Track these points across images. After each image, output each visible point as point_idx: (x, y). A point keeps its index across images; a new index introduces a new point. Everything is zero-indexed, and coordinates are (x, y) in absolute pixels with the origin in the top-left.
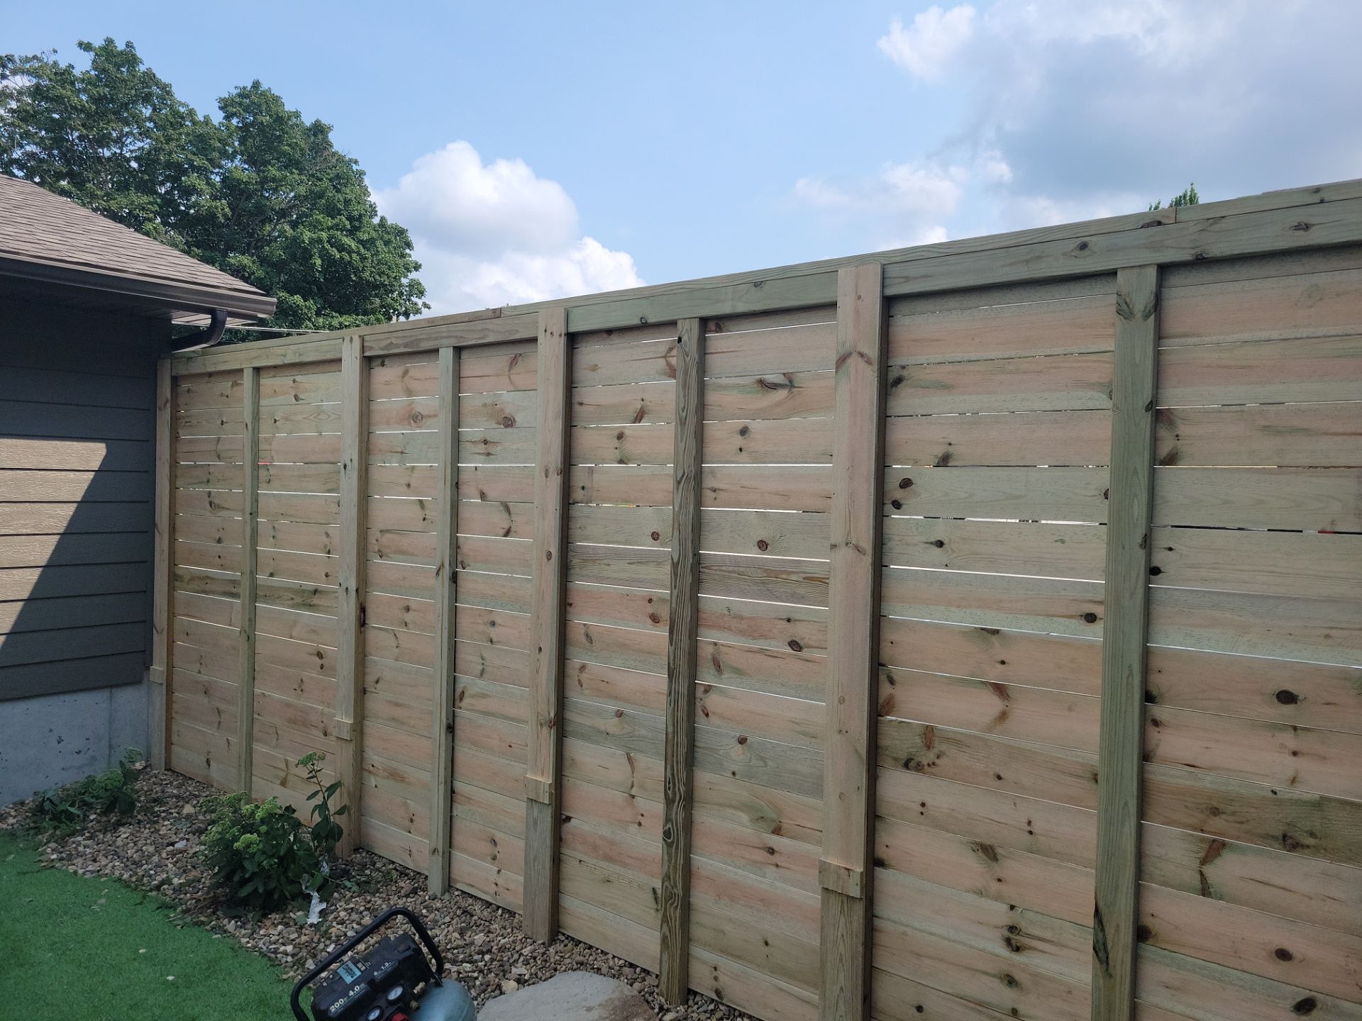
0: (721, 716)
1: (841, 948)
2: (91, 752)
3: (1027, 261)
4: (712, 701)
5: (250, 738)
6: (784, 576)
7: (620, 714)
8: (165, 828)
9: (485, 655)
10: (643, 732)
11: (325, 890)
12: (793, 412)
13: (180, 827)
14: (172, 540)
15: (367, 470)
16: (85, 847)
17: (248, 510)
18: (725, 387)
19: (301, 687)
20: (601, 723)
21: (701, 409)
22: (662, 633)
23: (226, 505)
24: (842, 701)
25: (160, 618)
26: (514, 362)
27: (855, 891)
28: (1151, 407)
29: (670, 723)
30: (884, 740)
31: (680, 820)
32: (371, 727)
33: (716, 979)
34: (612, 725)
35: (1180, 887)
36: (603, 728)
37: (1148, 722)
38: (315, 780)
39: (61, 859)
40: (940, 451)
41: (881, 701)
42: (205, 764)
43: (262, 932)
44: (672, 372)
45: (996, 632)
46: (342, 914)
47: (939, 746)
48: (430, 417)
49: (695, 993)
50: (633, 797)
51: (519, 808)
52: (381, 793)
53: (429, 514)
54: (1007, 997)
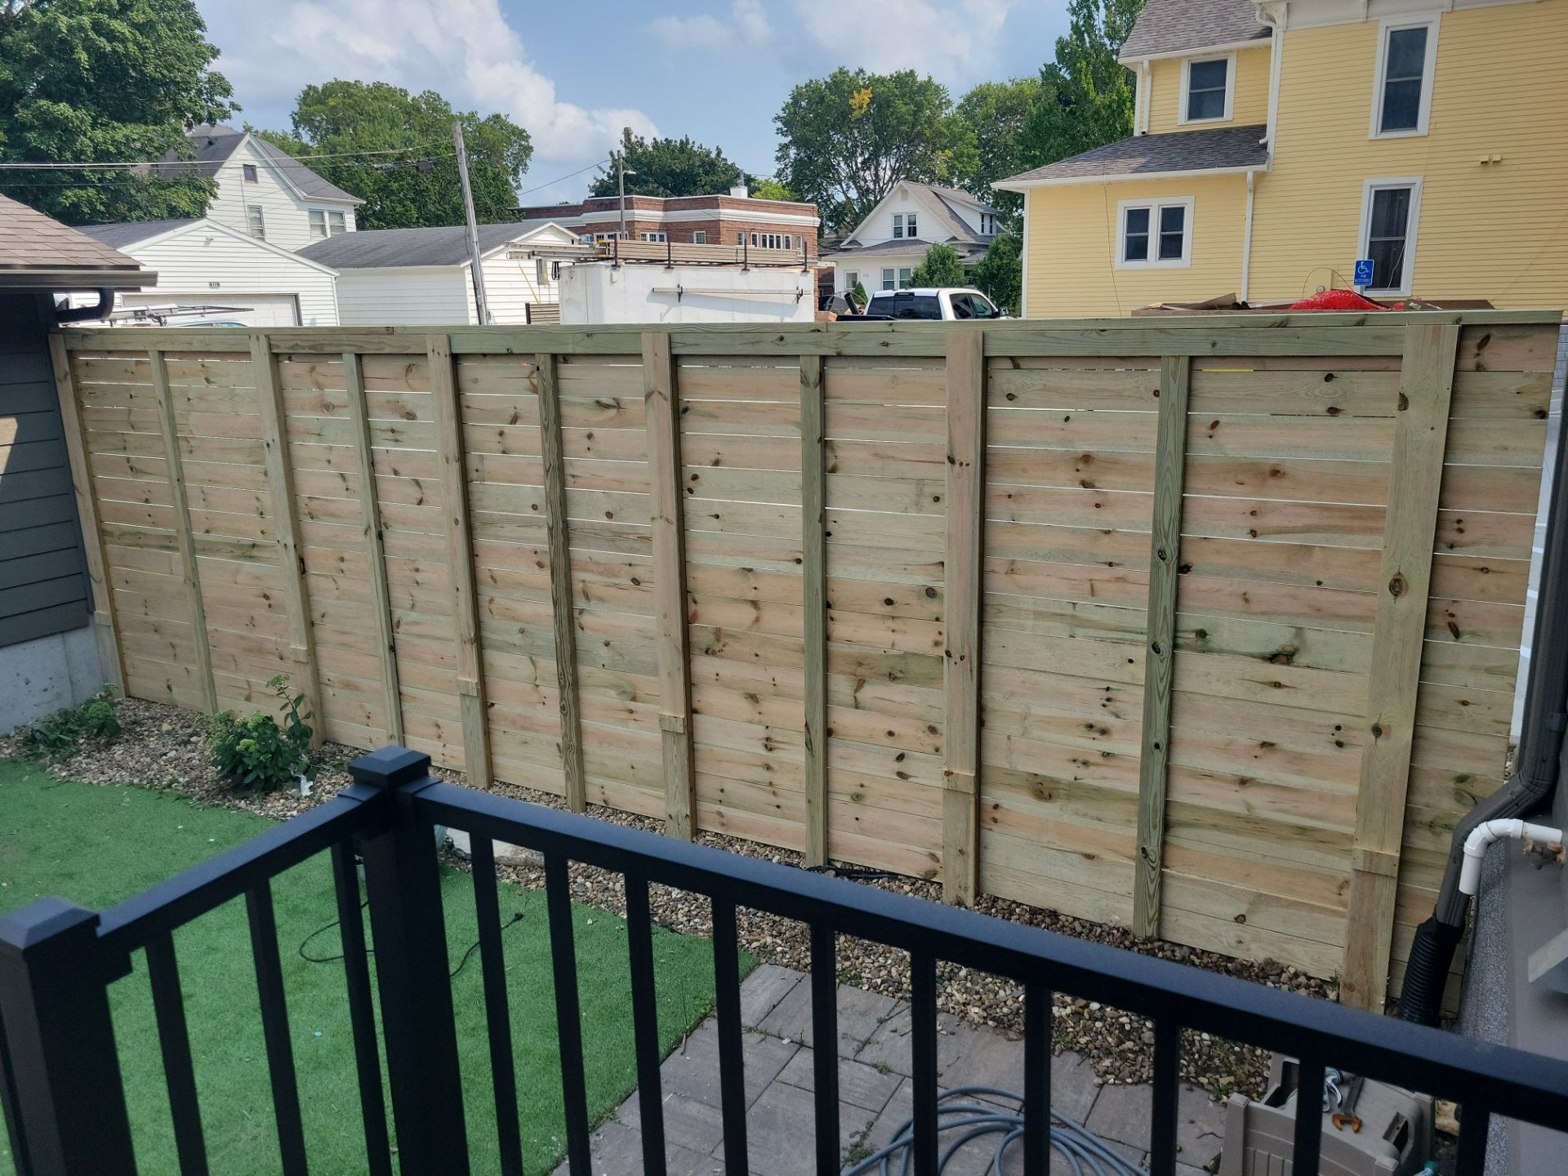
0: (591, 629)
1: (676, 764)
2: (55, 690)
3: (753, 343)
4: (586, 619)
5: (209, 664)
6: (625, 536)
7: (522, 631)
8: (152, 743)
9: (413, 593)
10: (540, 643)
11: (309, 772)
12: (621, 425)
13: (164, 741)
14: (95, 501)
15: (288, 448)
16: (87, 764)
17: (175, 477)
18: (574, 404)
19: (252, 623)
20: (509, 638)
21: (559, 419)
22: (545, 575)
23: (149, 470)
24: (665, 616)
25: (96, 568)
26: (409, 369)
27: (681, 730)
28: (820, 440)
29: (557, 635)
30: (693, 639)
31: (571, 698)
32: (323, 651)
33: (603, 793)
34: (517, 639)
35: (847, 706)
36: (511, 641)
37: (827, 619)
38: (283, 695)
39: (72, 775)
40: (714, 457)
41: (690, 614)
42: (167, 690)
43: (269, 805)
44: (535, 390)
45: (750, 570)
46: (328, 787)
47: (724, 640)
48: (340, 407)
49: (591, 804)
50: (537, 686)
51: (456, 701)
52: (338, 701)
53: (351, 485)
54: (766, 776)
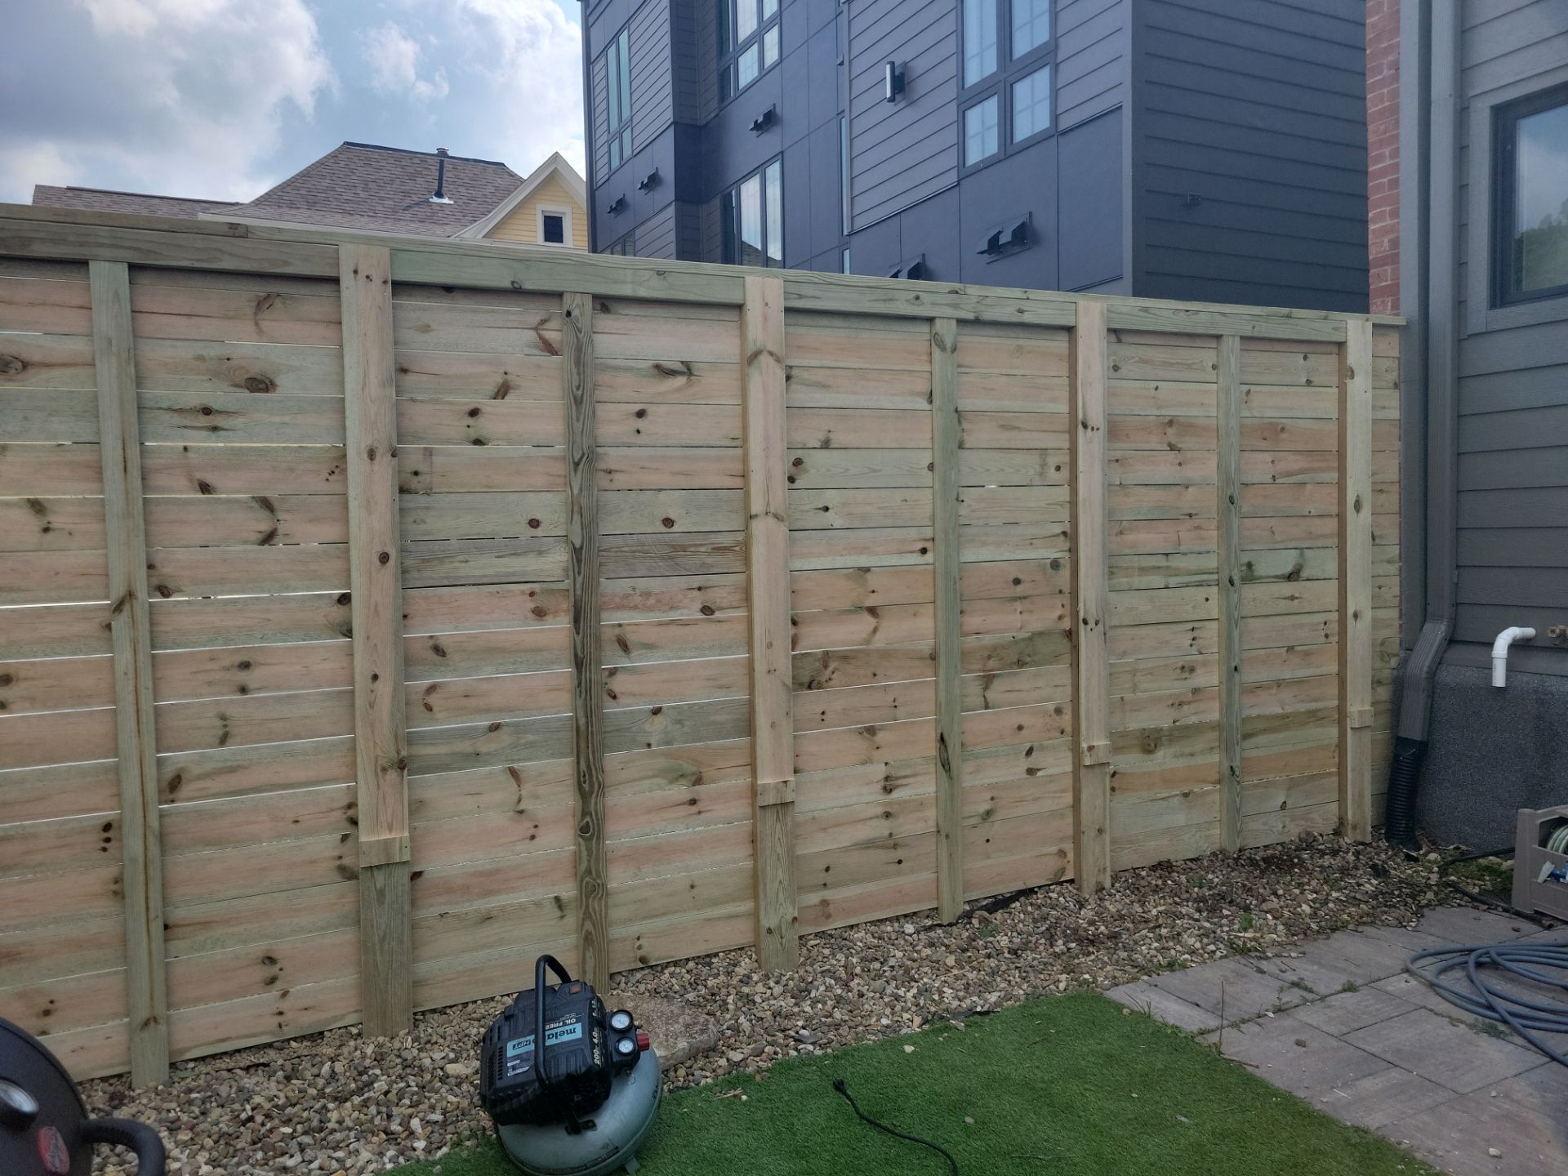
0: (629, 695)
4: (619, 683)
6: (692, 549)
7: (495, 728)
9: (230, 712)
18: (617, 369)
20: (464, 747)
22: (566, 625)
24: (770, 645)
26: (265, 302)
29: (581, 714)
33: (640, 947)
34: (483, 743)
35: (973, 709)
36: (467, 751)
40: (822, 437)
44: (547, 348)
45: (866, 569)
47: (831, 665)
49: (617, 974)
50: (522, 811)
54: (886, 828)
